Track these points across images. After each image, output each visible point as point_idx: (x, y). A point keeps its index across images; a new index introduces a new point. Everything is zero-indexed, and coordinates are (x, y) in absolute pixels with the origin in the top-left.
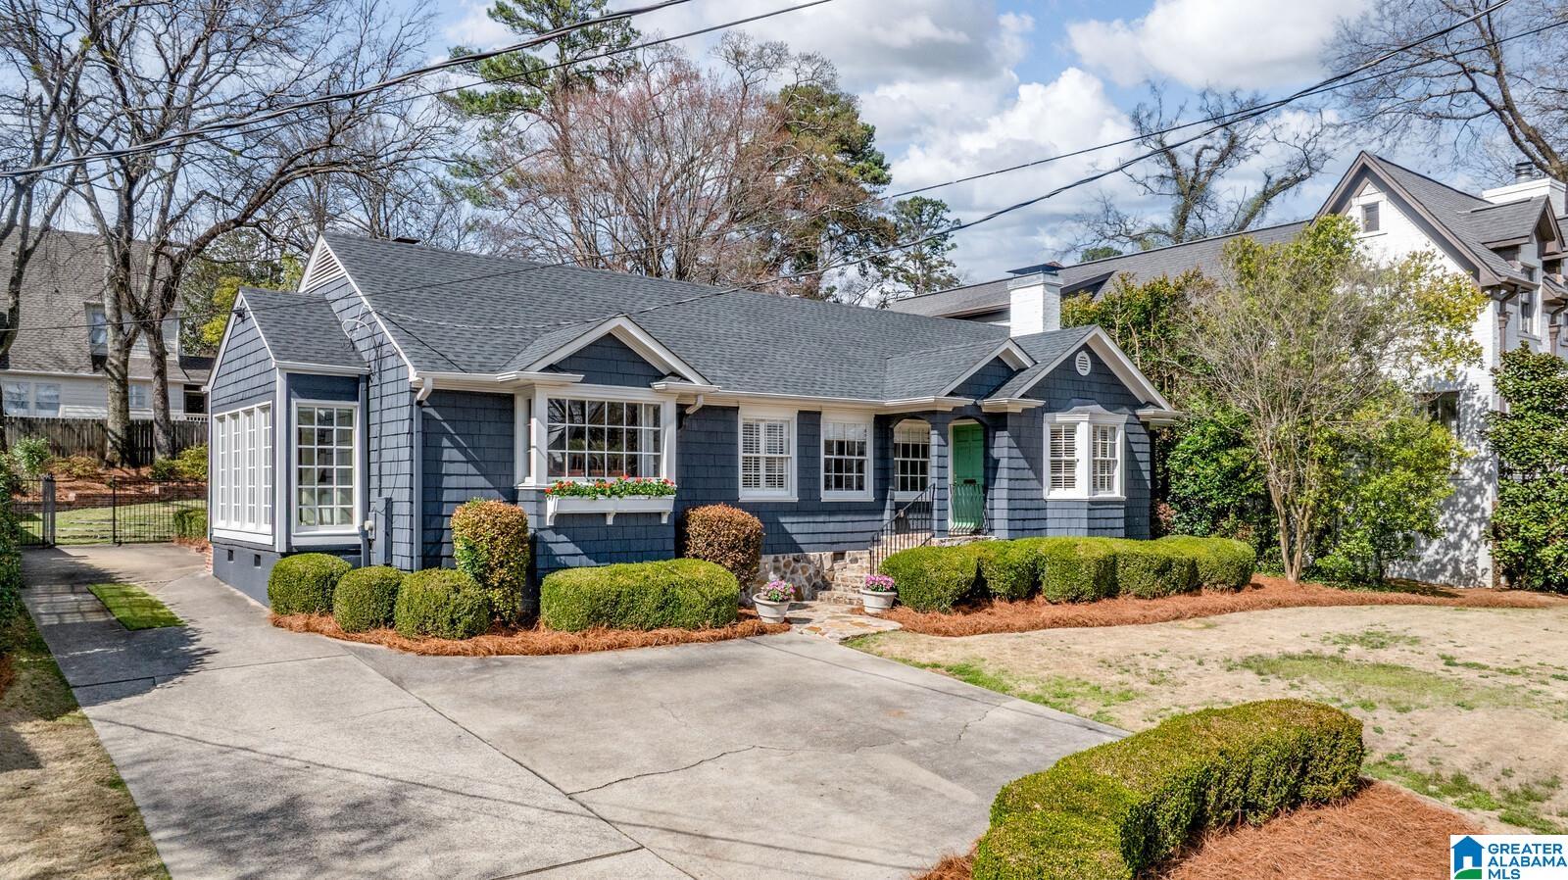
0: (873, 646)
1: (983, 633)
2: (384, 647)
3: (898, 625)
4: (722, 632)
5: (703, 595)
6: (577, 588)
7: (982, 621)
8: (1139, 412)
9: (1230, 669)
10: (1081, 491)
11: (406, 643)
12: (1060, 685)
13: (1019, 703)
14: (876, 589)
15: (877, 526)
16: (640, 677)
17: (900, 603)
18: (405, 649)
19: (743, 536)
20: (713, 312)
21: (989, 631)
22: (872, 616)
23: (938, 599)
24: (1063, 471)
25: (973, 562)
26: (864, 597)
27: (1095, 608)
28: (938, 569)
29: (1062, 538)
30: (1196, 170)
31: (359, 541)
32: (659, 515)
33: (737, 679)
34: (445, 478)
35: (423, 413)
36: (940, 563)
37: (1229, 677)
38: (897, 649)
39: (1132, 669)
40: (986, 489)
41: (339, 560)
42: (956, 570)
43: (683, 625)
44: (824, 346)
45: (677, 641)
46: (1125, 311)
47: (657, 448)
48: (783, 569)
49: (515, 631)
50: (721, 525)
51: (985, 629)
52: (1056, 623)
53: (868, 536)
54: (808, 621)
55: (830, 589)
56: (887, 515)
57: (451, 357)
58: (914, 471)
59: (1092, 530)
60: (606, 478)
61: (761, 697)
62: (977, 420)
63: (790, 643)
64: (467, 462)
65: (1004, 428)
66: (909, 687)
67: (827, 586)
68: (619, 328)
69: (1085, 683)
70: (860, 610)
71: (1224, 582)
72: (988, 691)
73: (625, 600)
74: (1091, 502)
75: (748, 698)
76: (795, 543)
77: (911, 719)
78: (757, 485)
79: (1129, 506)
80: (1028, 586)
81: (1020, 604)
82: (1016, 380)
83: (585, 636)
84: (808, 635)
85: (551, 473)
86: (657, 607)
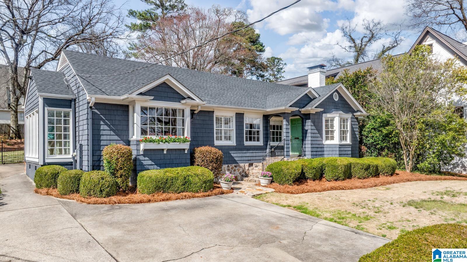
0: (264, 198)
1: (306, 193)
2: (75, 201)
3: (274, 190)
4: (207, 193)
5: (200, 179)
6: (150, 177)
7: (305, 188)
8: (355, 114)
9: (404, 206)
10: (336, 141)
11: (83, 199)
12: (340, 214)
13: (324, 222)
14: (265, 177)
15: (264, 154)
16: (173, 212)
17: (274, 182)
18: (82, 202)
19: (215, 157)
20: (205, 80)
21: (308, 192)
22: (263, 186)
23: (288, 180)
24: (330, 134)
25: (300, 166)
26: (261, 180)
27: (344, 183)
28: (288, 169)
29: (331, 157)
30: (361, 44)
31: (72, 160)
32: (184, 150)
33: (211, 213)
34: (102, 136)
35: (92, 112)
36: (288, 167)
37: (405, 210)
38: (274, 199)
39: (366, 206)
40: (303, 140)
41: (61, 167)
42: (294, 169)
43: (192, 191)
44: (245, 91)
45: (190, 197)
46: (346, 82)
47: (183, 125)
48: (231, 170)
49: (127, 194)
50: (207, 153)
51: (306, 191)
52: (332, 189)
53: (262, 158)
54: (240, 188)
55: (248, 177)
56: (268, 150)
57: (103, 90)
58: (277, 135)
59: (340, 155)
60: (164, 136)
61: (221, 221)
62: (300, 116)
63: (233, 197)
64: (110, 130)
65: (309, 119)
66: (280, 215)
67: (247, 176)
68: (168, 80)
69: (349, 213)
70: (259, 184)
71: (387, 173)
72: (311, 217)
73: (169, 182)
74: (340, 145)
75: (215, 222)
76: (235, 160)
77: (282, 230)
78: (221, 140)
79: (352, 146)
80: (319, 175)
81: (317, 182)
82: (313, 102)
83: (153, 196)
84: (240, 194)
85: (142, 134)
86: (182, 185)
